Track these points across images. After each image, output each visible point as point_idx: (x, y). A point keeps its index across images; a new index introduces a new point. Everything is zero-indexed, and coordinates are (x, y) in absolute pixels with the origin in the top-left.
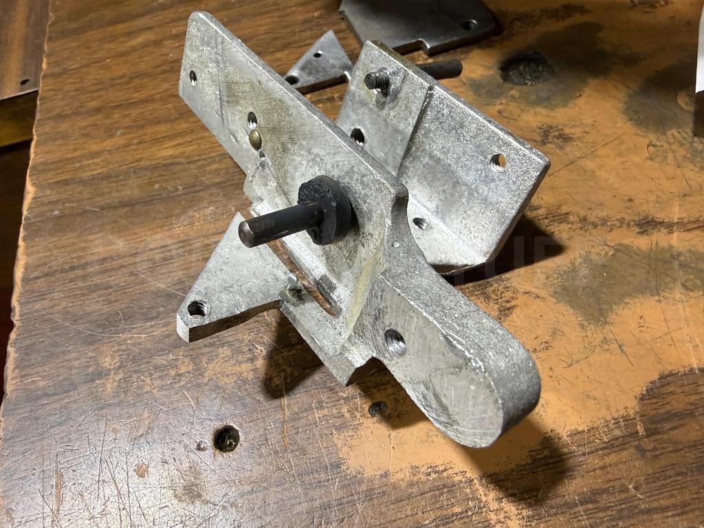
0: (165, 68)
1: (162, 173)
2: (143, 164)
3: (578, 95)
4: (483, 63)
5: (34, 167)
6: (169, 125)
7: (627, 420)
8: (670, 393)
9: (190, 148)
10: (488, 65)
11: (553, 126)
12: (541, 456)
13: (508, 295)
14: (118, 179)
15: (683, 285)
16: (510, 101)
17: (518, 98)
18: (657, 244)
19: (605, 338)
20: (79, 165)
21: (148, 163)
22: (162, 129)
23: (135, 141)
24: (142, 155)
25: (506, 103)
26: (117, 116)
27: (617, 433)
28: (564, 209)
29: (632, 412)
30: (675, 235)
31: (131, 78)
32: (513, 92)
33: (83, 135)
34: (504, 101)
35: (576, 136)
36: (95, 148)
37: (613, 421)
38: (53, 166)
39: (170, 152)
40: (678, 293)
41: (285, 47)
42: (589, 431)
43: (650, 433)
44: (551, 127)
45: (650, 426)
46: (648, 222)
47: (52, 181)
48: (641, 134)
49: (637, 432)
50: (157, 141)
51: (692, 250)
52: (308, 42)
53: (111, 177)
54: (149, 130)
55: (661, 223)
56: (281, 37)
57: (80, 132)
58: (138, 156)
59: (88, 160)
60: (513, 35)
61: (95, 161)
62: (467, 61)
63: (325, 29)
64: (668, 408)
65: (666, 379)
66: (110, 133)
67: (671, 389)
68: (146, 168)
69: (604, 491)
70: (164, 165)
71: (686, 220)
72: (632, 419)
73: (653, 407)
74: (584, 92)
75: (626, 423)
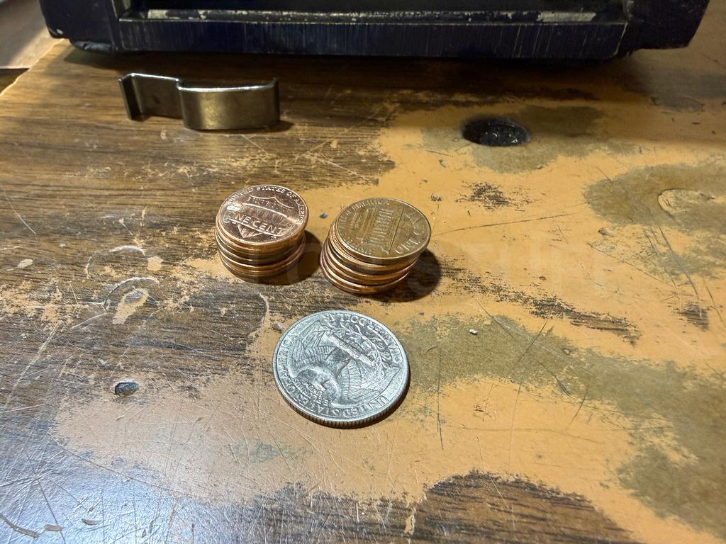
3: (539, 166)
7: (399, 508)
8: (474, 498)
11: (493, 187)
19: (425, 408)
27: (378, 517)
28: (457, 265)
30: (580, 329)
35: (514, 202)
37: (379, 502)
40: (548, 390)
42: (343, 501)
43: (420, 535)
45: (424, 527)
46: (553, 305)
55: (568, 311)
64: (461, 515)
71: (602, 317)
72: (406, 509)
74: (547, 165)
75: (395, 510)
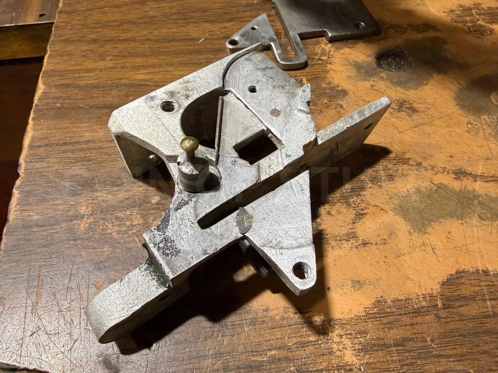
0: (146, 20)
1: (136, 90)
2: (123, 81)
3: (426, 83)
4: (365, 53)
5: (45, 72)
6: (145, 59)
7: (431, 297)
8: (462, 283)
9: (158, 77)
10: (368, 54)
11: (407, 101)
12: (372, 312)
13: (363, 205)
14: (105, 89)
15: (479, 215)
16: (379, 80)
17: (386, 79)
18: (465, 187)
19: (423, 242)
20: (78, 75)
21: (127, 82)
22: (139, 60)
23: (119, 66)
24: (123, 76)
25: (377, 81)
26: (108, 47)
27: (424, 304)
28: (407, 156)
29: (435, 292)
30: (478, 183)
31: (122, 23)
32: (383, 74)
33: (83, 56)
34: (375, 80)
35: (421, 110)
36: (90, 65)
37: (422, 296)
38: (59, 73)
39: (143, 77)
40: (475, 220)
41: (231, 20)
42: (405, 300)
43: (445, 307)
44: (405, 101)
45: (446, 303)
46: (462, 172)
47: (56, 83)
48: (464, 115)
49: (437, 305)
50: (136, 68)
51: (488, 194)
52: (247, 19)
53: (99, 87)
54: (130, 60)
55: (470, 174)
56: (229, 13)
57: (81, 53)
58: (121, 76)
59: (84, 73)
60: (387, 37)
61: (90, 74)
62: (354, 49)
63: (260, 12)
64: (459, 293)
65: (460, 274)
66: (102, 58)
67: (463, 281)
68: (125, 85)
69: (410, 340)
70: (138, 85)
71: (486, 175)
72: (435, 296)
73: (449, 290)
74: (430, 82)
75: (431, 298)
